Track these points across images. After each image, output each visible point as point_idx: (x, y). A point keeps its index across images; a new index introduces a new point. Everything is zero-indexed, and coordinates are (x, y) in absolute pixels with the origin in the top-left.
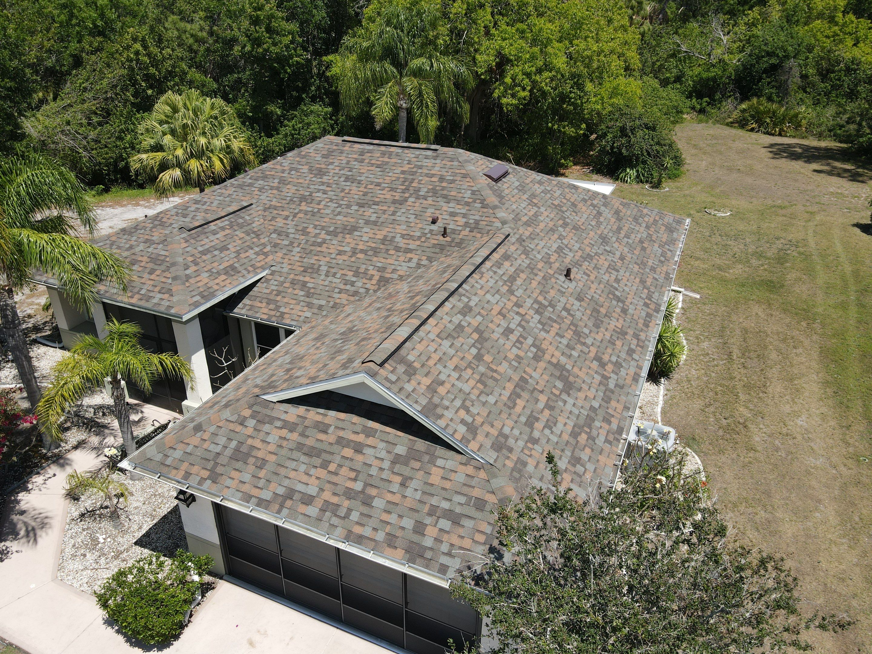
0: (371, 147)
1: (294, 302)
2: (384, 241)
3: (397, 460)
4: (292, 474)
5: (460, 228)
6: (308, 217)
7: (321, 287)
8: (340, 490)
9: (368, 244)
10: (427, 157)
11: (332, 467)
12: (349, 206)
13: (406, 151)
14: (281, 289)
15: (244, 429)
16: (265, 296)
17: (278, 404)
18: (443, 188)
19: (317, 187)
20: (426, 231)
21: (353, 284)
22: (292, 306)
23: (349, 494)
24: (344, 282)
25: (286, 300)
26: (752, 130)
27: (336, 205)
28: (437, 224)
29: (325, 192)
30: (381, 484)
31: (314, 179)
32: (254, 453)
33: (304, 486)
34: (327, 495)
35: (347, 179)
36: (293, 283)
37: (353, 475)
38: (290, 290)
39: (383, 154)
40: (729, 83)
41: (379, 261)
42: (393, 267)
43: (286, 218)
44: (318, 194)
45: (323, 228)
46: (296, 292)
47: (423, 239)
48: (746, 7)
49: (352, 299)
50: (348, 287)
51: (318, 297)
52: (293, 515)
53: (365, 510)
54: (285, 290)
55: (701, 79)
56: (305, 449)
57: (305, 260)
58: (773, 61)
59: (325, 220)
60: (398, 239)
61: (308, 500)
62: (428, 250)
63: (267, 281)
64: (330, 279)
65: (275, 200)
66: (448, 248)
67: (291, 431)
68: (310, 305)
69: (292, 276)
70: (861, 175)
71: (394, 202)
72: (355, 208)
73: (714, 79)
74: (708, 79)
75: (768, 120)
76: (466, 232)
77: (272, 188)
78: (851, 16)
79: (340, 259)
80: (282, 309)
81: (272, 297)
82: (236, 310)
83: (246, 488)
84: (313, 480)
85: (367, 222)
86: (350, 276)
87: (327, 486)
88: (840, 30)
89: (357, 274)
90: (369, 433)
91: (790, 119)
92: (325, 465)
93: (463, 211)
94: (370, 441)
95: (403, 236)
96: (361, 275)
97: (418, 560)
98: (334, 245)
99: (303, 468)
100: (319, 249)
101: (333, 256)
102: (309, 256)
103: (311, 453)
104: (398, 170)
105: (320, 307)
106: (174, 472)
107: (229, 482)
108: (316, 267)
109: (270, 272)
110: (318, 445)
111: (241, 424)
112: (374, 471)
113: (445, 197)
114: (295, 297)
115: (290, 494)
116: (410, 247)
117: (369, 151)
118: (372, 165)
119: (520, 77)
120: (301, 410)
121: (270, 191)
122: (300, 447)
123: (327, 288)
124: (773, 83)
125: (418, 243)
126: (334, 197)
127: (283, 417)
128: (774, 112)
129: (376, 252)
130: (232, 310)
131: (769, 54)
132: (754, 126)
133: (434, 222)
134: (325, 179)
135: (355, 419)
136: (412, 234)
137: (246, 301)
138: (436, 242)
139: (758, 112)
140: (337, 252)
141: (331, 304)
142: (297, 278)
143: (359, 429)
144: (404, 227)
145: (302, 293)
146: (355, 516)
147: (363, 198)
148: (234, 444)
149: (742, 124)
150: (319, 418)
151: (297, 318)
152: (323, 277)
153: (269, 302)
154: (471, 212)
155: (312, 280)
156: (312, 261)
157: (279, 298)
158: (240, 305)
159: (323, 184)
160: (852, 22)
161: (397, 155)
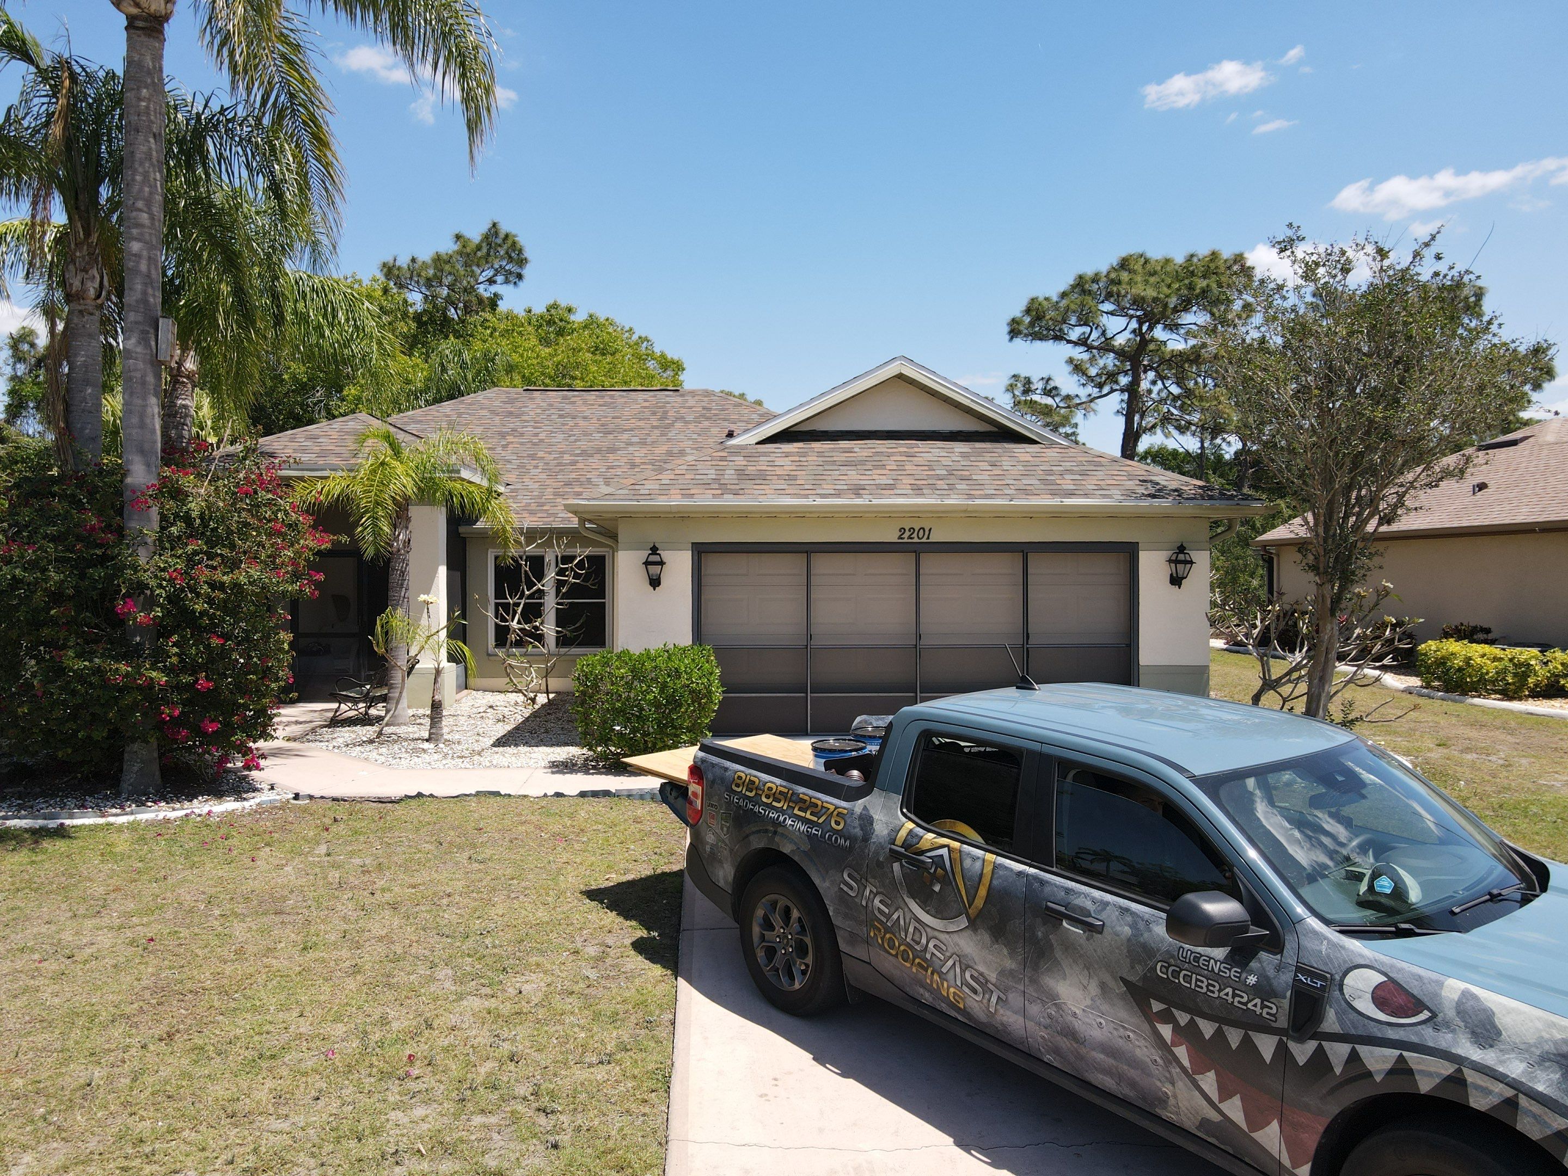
2: (670, 453)
4: (843, 477)
6: (528, 446)
8: (919, 477)
10: (667, 396)
11: (891, 467)
12: (587, 434)
14: (543, 501)
16: (521, 508)
17: (759, 445)
18: (716, 415)
19: (518, 424)
23: (937, 477)
27: (566, 435)
29: (536, 428)
31: (506, 419)
32: (769, 473)
34: (908, 481)
35: (561, 416)
36: (556, 494)
38: (559, 500)
39: (601, 397)
44: (525, 429)
45: (562, 453)
53: (970, 482)
54: (549, 501)
56: (839, 463)
57: (559, 477)
59: (559, 446)
60: (689, 451)
61: (889, 487)
67: (803, 456)
69: (550, 490)
71: (655, 427)
72: (598, 435)
79: (617, 472)
80: (561, 515)
81: (533, 508)
83: (790, 491)
84: (875, 477)
85: (629, 444)
87: (900, 478)
90: (912, 446)
92: (880, 467)
94: (916, 450)
95: (695, 449)
97: (1073, 497)
98: (595, 462)
99: (852, 473)
100: (574, 467)
101: (602, 470)
102: (562, 473)
103: (850, 464)
104: (637, 406)
106: (663, 497)
107: (758, 492)
108: (583, 480)
110: (852, 459)
111: (723, 460)
112: (948, 463)
113: (725, 420)
115: (858, 488)
118: (592, 405)
120: (798, 445)
122: (830, 463)
126: (555, 430)
127: (777, 451)
134: (525, 418)
135: (879, 442)
136: (706, 446)
140: (606, 467)
142: (560, 490)
143: (893, 446)
144: (691, 443)
146: (961, 487)
147: (602, 427)
148: (730, 472)
150: (831, 446)
153: (533, 512)
156: (573, 477)
157: (546, 508)
159: (527, 421)
161: (622, 396)
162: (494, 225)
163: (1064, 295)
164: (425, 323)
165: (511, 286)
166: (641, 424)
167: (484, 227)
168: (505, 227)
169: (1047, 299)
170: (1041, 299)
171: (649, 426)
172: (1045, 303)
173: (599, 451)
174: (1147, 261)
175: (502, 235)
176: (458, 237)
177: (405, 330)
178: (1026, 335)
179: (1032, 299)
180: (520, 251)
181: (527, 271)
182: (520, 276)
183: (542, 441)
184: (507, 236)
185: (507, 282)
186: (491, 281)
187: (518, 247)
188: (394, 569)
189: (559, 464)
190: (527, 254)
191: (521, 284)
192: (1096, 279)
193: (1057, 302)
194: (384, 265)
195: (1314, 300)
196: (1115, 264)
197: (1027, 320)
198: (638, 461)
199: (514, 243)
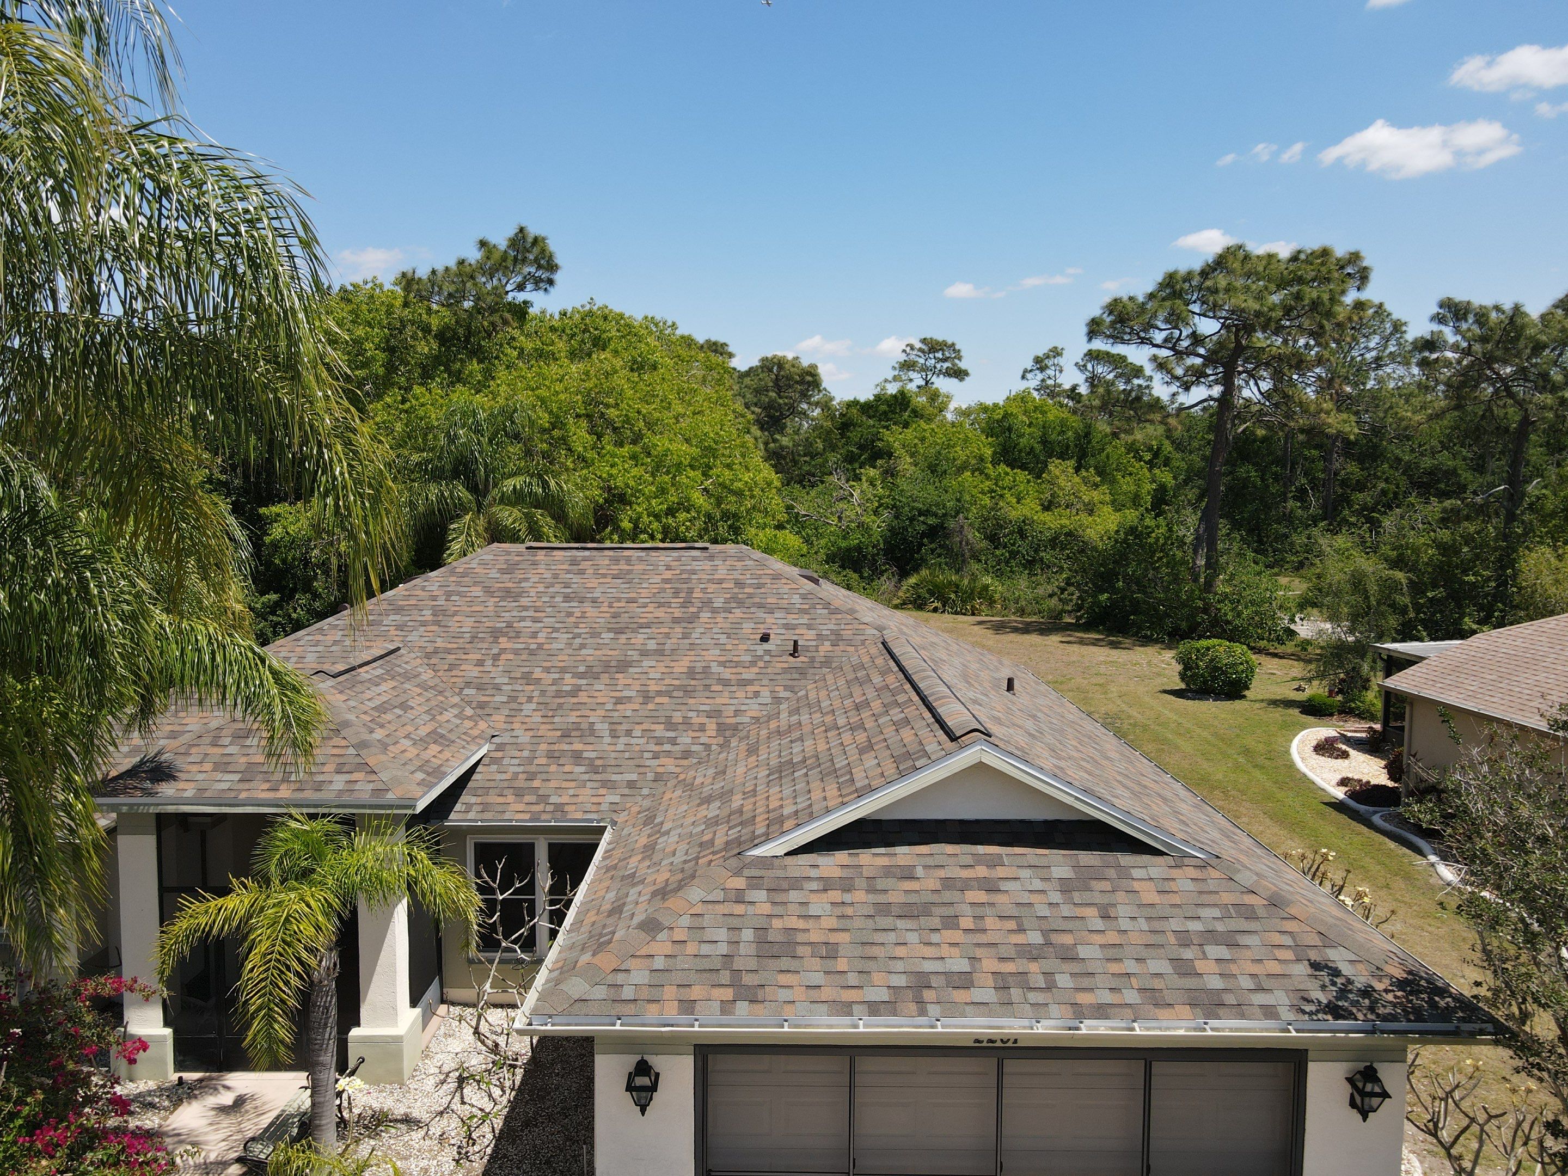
0: (587, 553)
1: (573, 784)
2: (691, 673)
3: (1066, 887)
4: (900, 951)
5: (814, 643)
6: (524, 657)
7: (613, 755)
8: (1004, 951)
9: (666, 682)
10: (695, 559)
11: (967, 923)
12: (595, 634)
13: (653, 553)
14: (533, 769)
15: (749, 907)
16: (506, 784)
17: (789, 858)
18: (750, 596)
19: (515, 614)
20: (760, 653)
21: (673, 741)
22: (571, 792)
23: (1029, 953)
24: (655, 741)
25: (553, 784)
26: (935, 610)
27: (570, 636)
28: (771, 641)
29: (536, 621)
30: (1069, 925)
31: (501, 604)
32: (800, 938)
33: (939, 962)
34: (990, 964)
35: (567, 598)
36: (551, 755)
37: (1012, 925)
38: (553, 768)
39: (616, 561)
40: (878, 554)
41: (701, 702)
42: (733, 708)
43: (480, 663)
44: (523, 624)
45: (563, 670)
46: (567, 768)
47: (761, 664)
48: (857, 465)
49: (685, 762)
50: (667, 747)
51: (617, 770)
52: (953, 1010)
53: (1075, 967)
54: (541, 769)
55: (839, 548)
56: (896, 910)
57: (556, 720)
58: (931, 521)
59: (560, 658)
60: (715, 668)
61: (964, 981)
62: (779, 677)
63: (494, 761)
64: (623, 740)
65: (439, 640)
66: (811, 671)
67: (848, 890)
68: (607, 784)
69: (544, 747)
70: (1120, 643)
71: (676, 621)
72: (607, 636)
73: (858, 548)
74: (849, 550)
75: (953, 596)
76: (827, 646)
77: (424, 623)
78: (1002, 468)
79: (627, 710)
80: (553, 799)
81: (521, 783)
82: (452, 816)
83: (827, 993)
84: (945, 951)
85: (644, 653)
86: (660, 731)
87: (979, 953)
88: (996, 484)
89: (670, 725)
90: (994, 863)
91: (979, 593)
92: (951, 922)
93: (805, 621)
94: (1000, 872)
95: (722, 664)
96: (680, 727)
97: (1221, 1011)
98: (601, 690)
99: (913, 938)
100: (575, 700)
101: (609, 707)
102: (560, 712)
103: (910, 912)
104: (657, 579)
105: (631, 784)
106: (653, 1007)
107: (783, 995)
108: (584, 726)
109: (493, 747)
110: (913, 898)
111: (739, 901)
112: (1044, 911)
113: (761, 606)
114: (569, 777)
115: (921, 982)
116: (744, 676)
117: (585, 559)
118: (604, 576)
119: (645, 519)
120: (842, 857)
121: (422, 629)
122: (883, 909)
123: (627, 755)
124: (938, 551)
125: (756, 670)
126: (557, 625)
127: (813, 873)
128: (957, 586)
129: (688, 692)
130: (446, 817)
131: (926, 513)
132: (935, 604)
133: (765, 638)
134: (524, 601)
135: (950, 849)
136: (735, 659)
137: (465, 798)
138: (786, 665)
139: (935, 586)
140: (614, 700)
141: (650, 776)
142: (556, 747)
143: (969, 860)
144: (718, 652)
145: (582, 769)
146: (1063, 981)
147: (614, 620)
148: (748, 935)
149: (918, 604)
150: (884, 861)
151: (594, 808)
152: (608, 740)
153: (519, 793)
154: (818, 621)
155: (590, 747)
156: (573, 719)
157: (536, 783)
158: (458, 807)
159: (525, 608)
160: (1007, 474)
161: (640, 559)
162: (522, 230)
163: (1151, 296)
164: (448, 340)
165: (541, 292)
166: (660, 613)
167: (511, 232)
168: (533, 230)
169: (1131, 298)
170: (1125, 298)
171: (667, 618)
172: (1130, 305)
173: (607, 667)
174: (1247, 257)
175: (530, 240)
176: (483, 244)
177: (426, 350)
178: (1108, 337)
179: (1116, 300)
180: (551, 257)
181: (558, 277)
182: (551, 282)
183: (540, 646)
184: (536, 241)
185: (537, 289)
186: (521, 287)
187: (547, 254)
188: (315, 1005)
189: (559, 694)
190: (559, 260)
191: (551, 289)
192: (1188, 277)
193: (1143, 303)
194: (404, 275)
195: (1441, 311)
196: (1210, 261)
197: (1108, 319)
198: (653, 687)
199: (543, 251)
